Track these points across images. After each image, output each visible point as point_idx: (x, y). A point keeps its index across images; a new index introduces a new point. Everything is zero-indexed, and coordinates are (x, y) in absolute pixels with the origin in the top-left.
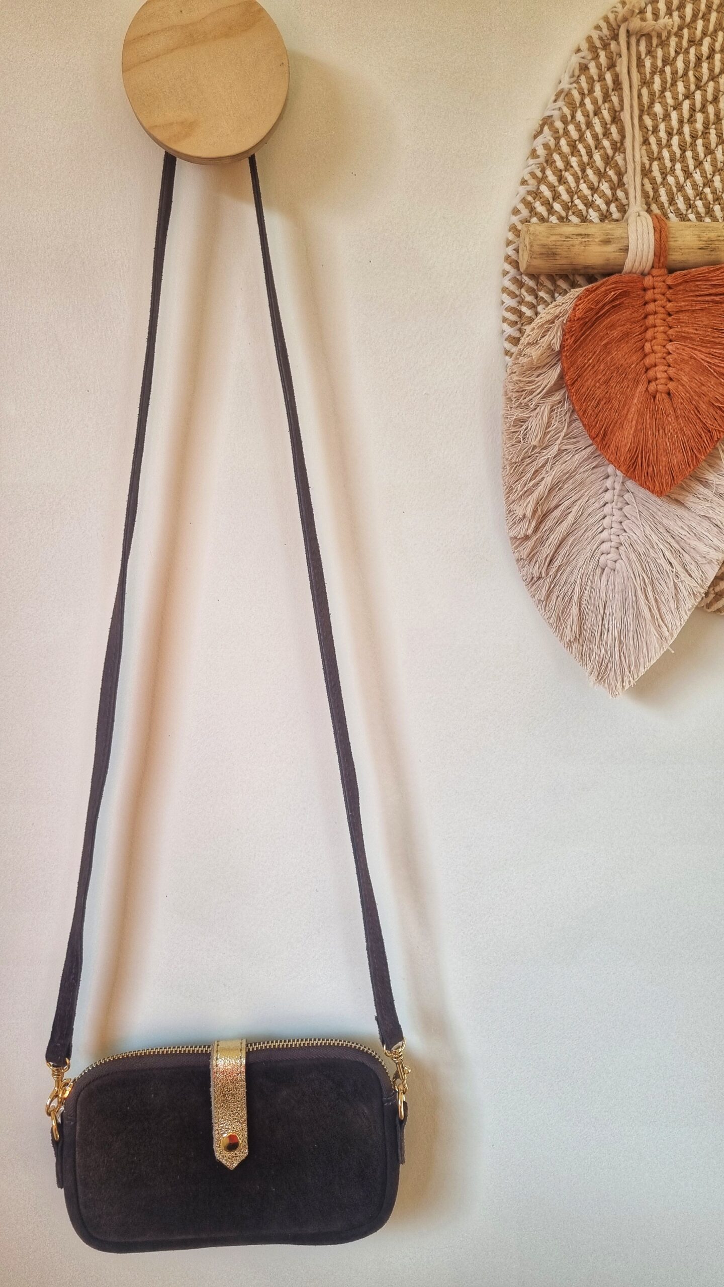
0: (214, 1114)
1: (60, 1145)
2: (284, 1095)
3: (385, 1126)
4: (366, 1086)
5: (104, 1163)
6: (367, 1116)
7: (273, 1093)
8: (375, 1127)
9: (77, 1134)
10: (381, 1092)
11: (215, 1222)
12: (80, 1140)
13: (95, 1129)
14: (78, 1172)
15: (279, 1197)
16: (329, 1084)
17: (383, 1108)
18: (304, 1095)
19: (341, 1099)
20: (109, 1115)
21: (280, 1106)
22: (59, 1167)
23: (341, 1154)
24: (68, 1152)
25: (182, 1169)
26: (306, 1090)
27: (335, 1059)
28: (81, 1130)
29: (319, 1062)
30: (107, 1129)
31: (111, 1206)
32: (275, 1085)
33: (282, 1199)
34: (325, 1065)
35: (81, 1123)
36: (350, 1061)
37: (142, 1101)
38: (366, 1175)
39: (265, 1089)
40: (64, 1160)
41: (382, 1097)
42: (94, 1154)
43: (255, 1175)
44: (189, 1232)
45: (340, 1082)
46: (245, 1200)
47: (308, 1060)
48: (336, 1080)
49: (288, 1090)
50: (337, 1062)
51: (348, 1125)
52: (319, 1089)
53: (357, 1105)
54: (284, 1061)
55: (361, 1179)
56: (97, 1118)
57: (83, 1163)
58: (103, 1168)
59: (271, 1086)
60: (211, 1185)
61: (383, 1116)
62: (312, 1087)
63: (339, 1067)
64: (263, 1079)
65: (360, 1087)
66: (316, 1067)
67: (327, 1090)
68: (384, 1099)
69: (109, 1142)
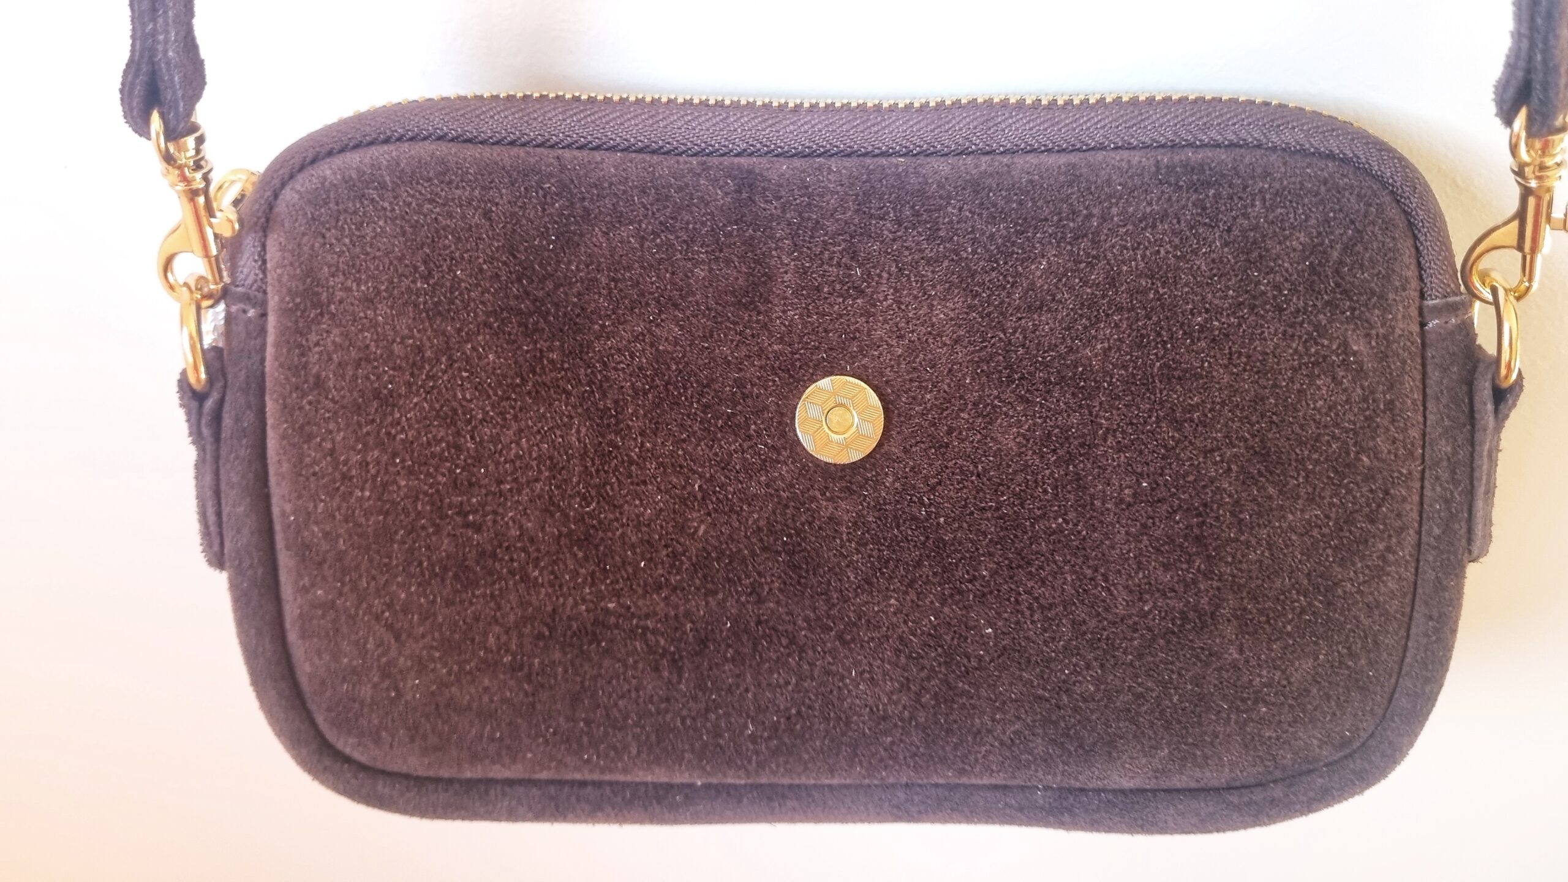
1: (208, 406)
2: (1038, 273)
3: (1430, 405)
4: (1359, 248)
5: (368, 471)
6: (1361, 364)
7: (998, 265)
8: (1390, 405)
9: (270, 351)
10: (1421, 279)
11: (775, 727)
12: (277, 370)
13: (336, 331)
14: (275, 500)
15: (1006, 655)
16: (1210, 246)
17: (1423, 334)
18: (1112, 282)
19: (1252, 308)
20: (383, 288)
21: (1020, 319)
22: (208, 478)
23: (1242, 516)
24: (237, 420)
25: (657, 537)
26: (1124, 262)
27: (1241, 146)
28: (282, 332)
29: (1177, 158)
30: (376, 341)
31: (397, 638)
32: (1005, 233)
33: (1019, 663)
34: (1201, 168)
35: (282, 300)
36: (1303, 152)
37: (515, 257)
38: (1340, 591)
39: (965, 250)
40: (223, 452)
41: (1422, 296)
42: (331, 432)
43: (921, 576)
44: (680, 759)
45: (1254, 243)
46: (882, 660)
47: (1134, 148)
48: (1236, 232)
49: (1055, 255)
50: (1247, 161)
51: (1276, 405)
52: (1172, 261)
53: (1317, 327)
54: (1043, 152)
55: (1321, 602)
56: (341, 289)
57: (289, 460)
58: (362, 490)
59: (992, 237)
60: (760, 601)
61: (1424, 365)
62: (1147, 248)
63: (1253, 177)
64: (960, 209)
65: (1335, 255)
66: (1163, 171)
67: (1199, 268)
68: (1430, 303)
69: (385, 392)
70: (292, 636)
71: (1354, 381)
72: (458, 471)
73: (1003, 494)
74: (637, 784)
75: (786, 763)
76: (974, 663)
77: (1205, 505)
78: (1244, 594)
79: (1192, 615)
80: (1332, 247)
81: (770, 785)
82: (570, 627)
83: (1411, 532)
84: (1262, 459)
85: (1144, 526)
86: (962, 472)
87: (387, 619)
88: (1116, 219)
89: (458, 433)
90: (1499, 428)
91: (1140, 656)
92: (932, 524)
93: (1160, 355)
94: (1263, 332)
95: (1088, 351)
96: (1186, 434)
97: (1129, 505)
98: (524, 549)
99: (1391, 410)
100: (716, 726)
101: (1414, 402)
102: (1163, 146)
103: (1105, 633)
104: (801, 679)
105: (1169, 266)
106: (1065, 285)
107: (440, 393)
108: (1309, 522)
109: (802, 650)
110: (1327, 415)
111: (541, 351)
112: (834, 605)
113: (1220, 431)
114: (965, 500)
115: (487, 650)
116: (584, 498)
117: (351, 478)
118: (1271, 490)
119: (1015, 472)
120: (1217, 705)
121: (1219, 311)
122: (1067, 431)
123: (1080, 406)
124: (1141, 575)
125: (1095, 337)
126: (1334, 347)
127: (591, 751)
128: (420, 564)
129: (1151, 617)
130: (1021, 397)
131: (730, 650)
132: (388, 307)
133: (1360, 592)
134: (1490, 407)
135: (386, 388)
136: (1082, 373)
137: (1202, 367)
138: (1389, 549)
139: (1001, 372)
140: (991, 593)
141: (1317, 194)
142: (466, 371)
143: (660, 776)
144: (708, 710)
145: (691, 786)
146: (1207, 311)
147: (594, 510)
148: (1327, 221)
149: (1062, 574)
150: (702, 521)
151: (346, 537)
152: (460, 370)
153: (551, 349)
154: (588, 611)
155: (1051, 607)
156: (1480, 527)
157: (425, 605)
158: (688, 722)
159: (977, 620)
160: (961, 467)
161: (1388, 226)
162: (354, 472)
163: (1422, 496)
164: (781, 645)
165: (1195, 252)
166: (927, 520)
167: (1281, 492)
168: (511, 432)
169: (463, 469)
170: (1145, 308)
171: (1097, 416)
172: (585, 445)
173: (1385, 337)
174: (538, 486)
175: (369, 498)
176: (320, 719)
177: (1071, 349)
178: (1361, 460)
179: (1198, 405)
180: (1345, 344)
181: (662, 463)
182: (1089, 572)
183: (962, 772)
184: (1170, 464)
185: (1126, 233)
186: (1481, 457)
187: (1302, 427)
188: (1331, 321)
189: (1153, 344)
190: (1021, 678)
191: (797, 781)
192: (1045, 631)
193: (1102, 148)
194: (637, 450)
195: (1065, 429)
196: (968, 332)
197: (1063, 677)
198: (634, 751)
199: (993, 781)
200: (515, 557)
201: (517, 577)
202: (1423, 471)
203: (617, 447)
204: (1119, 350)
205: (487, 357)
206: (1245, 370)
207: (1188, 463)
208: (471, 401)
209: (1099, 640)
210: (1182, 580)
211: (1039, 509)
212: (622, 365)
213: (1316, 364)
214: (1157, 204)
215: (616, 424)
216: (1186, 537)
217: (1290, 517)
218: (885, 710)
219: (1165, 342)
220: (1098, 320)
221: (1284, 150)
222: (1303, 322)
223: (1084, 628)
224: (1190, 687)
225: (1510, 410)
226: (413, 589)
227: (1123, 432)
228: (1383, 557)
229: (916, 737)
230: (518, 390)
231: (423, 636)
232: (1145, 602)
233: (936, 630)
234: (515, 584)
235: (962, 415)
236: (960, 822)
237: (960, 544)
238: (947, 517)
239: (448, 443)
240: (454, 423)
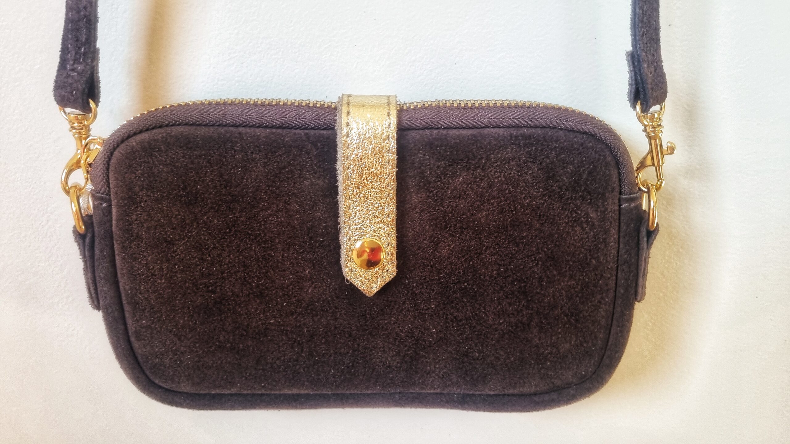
0: (342, 207)
1: (87, 240)
2: (459, 183)
3: (621, 240)
4: (595, 174)
5: (163, 272)
6: (593, 223)
7: (441, 179)
8: (604, 240)
9: (114, 222)
10: (620, 186)
11: (342, 371)
12: (118, 231)
13: (144, 214)
14: (121, 284)
15: (441, 341)
16: (533, 170)
17: (620, 210)
18: (490, 186)
19: (550, 197)
20: (165, 195)
21: (450, 202)
22: (90, 275)
23: (542, 283)
24: (102, 251)
25: (291, 293)
26: (496, 178)
27: (547, 128)
28: (119, 215)
29: (519, 132)
30: (164, 218)
31: (179, 339)
32: (444, 165)
33: (446, 344)
34: (529, 137)
35: (118, 202)
36: (573, 131)
37: (223, 178)
38: (581, 315)
39: (426, 172)
40: (96, 264)
41: (620, 193)
42: (145, 257)
43: (405, 308)
44: (303, 385)
45: (552, 169)
46: (388, 343)
47: (501, 127)
48: (544, 164)
49: (466, 175)
50: (549, 134)
51: (558, 238)
52: (517, 177)
53: (576, 206)
54: (462, 128)
55: (573, 320)
56: (145, 196)
57: (127, 269)
58: (161, 280)
59: (438, 167)
60: (336, 319)
61: (619, 223)
62: (506, 172)
63: (552, 142)
64: (424, 155)
65: (585, 176)
66: (513, 139)
67: (528, 179)
68: (623, 196)
69: (169, 239)
70: (133, 339)
71: (590, 230)
72: (204, 270)
73: (441, 274)
74: (286, 394)
75: (348, 385)
76: (428, 344)
77: (527, 278)
78: (542, 316)
79: (520, 325)
80: (584, 173)
81: (342, 394)
82: (255, 331)
83: (612, 291)
84: (551, 259)
85: (501, 287)
86: (424, 265)
87: (174, 332)
88: (492, 160)
89: (203, 254)
90: (649, 247)
91: (498, 341)
92: (410, 286)
93: (510, 216)
94: (554, 207)
95: (479, 215)
96: (520, 248)
97: (495, 278)
98: (234, 300)
99: (605, 242)
100: (317, 370)
101: (615, 239)
102: (513, 127)
103: (484, 332)
104: (354, 351)
105: (515, 179)
106: (470, 188)
107: (194, 237)
108: (570, 286)
109: (355, 339)
110: (579, 242)
111: (237, 217)
112: (368, 320)
113: (535, 247)
114: (425, 276)
115: (220, 342)
116: (259, 278)
117: (155, 275)
118: (555, 273)
119: (447, 265)
120: (530, 361)
121: (536, 197)
122: (470, 248)
123: (476, 238)
124: (499, 307)
125: (483, 209)
126: (583, 215)
127: (265, 383)
128: (189, 308)
129: (503, 325)
130: (450, 234)
131: (324, 339)
132: (168, 203)
133: (590, 316)
134: (645, 239)
135: (169, 237)
136: (477, 224)
137: (528, 220)
138: (602, 298)
139: (442, 224)
140: (435, 314)
141: (578, 149)
142: (205, 228)
143: (295, 391)
144: (314, 364)
145: (309, 394)
146: (531, 197)
147: (263, 283)
148: (582, 162)
149: (466, 307)
150: (310, 286)
151: (155, 299)
152: (202, 227)
153: (240, 217)
154: (262, 324)
155: (460, 321)
156: (640, 289)
157: (192, 325)
158: (306, 369)
159: (429, 326)
160: (423, 263)
161: (607, 164)
162: (156, 273)
163: (617, 276)
164: (345, 336)
165: (526, 173)
166: (408, 284)
167: (559, 274)
168: (226, 252)
169: (206, 269)
170: (504, 197)
171: (483, 241)
172: (258, 256)
173: (604, 212)
174: (239, 274)
175: (164, 283)
176: (147, 372)
177: (472, 215)
178: (592, 262)
179: (526, 236)
180: (587, 214)
181: (292, 262)
182: (478, 306)
183: (423, 388)
184: (513, 261)
185: (497, 166)
186: (642, 260)
187: (568, 247)
188: (581, 204)
189: (507, 211)
190: (446, 350)
191: (352, 392)
192: (458, 330)
193: (487, 127)
194: (281, 257)
195: (469, 247)
196: (427, 207)
197: (465, 350)
198: (283, 382)
199: (435, 391)
200: (230, 303)
201: (232, 312)
202: (618, 267)
203: (272, 256)
204: (493, 214)
205: (213, 221)
206: (545, 222)
207: (520, 261)
208: (207, 240)
209: (481, 335)
210: (516, 310)
211: (457, 279)
212: (273, 222)
213: (575, 221)
214: (511, 153)
215: (271, 247)
216: (519, 292)
217: (562, 284)
218: (390, 363)
219: (512, 211)
220: (485, 202)
221: (566, 130)
222: (570, 203)
223: (475, 329)
224: (518, 354)
225: (653, 241)
226: (186, 319)
227: (494, 248)
228: (600, 302)
229: (403, 374)
230: (228, 234)
231: (191, 338)
232: (501, 319)
233: (411, 330)
234: (231, 314)
235: (425, 242)
236: (423, 407)
237: (422, 294)
238: (417, 283)
239: (198, 258)
240: (201, 250)
